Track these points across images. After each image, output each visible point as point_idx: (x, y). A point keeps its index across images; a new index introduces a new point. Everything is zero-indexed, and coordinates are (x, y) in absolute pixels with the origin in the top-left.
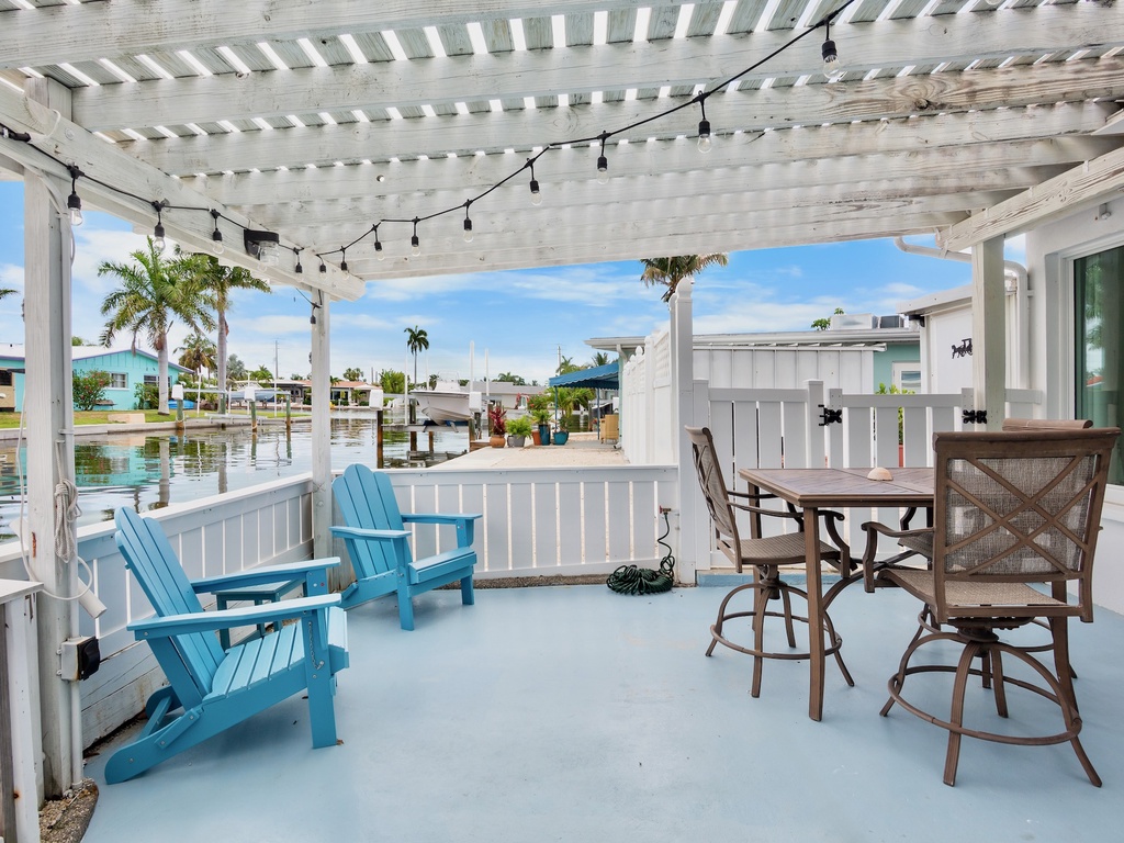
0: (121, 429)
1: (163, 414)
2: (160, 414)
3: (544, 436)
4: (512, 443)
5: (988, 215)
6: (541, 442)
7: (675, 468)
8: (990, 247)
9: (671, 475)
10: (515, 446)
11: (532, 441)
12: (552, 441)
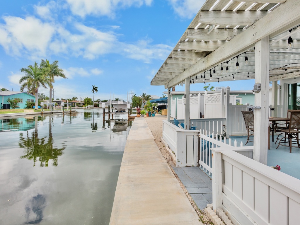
0: (29, 114)
1: (37, 110)
2: (36, 110)
3: (150, 115)
4: (141, 116)
5: (276, 77)
6: (149, 116)
7: (225, 119)
8: (276, 82)
9: (225, 120)
10: (142, 117)
11: (146, 116)
12: (152, 115)
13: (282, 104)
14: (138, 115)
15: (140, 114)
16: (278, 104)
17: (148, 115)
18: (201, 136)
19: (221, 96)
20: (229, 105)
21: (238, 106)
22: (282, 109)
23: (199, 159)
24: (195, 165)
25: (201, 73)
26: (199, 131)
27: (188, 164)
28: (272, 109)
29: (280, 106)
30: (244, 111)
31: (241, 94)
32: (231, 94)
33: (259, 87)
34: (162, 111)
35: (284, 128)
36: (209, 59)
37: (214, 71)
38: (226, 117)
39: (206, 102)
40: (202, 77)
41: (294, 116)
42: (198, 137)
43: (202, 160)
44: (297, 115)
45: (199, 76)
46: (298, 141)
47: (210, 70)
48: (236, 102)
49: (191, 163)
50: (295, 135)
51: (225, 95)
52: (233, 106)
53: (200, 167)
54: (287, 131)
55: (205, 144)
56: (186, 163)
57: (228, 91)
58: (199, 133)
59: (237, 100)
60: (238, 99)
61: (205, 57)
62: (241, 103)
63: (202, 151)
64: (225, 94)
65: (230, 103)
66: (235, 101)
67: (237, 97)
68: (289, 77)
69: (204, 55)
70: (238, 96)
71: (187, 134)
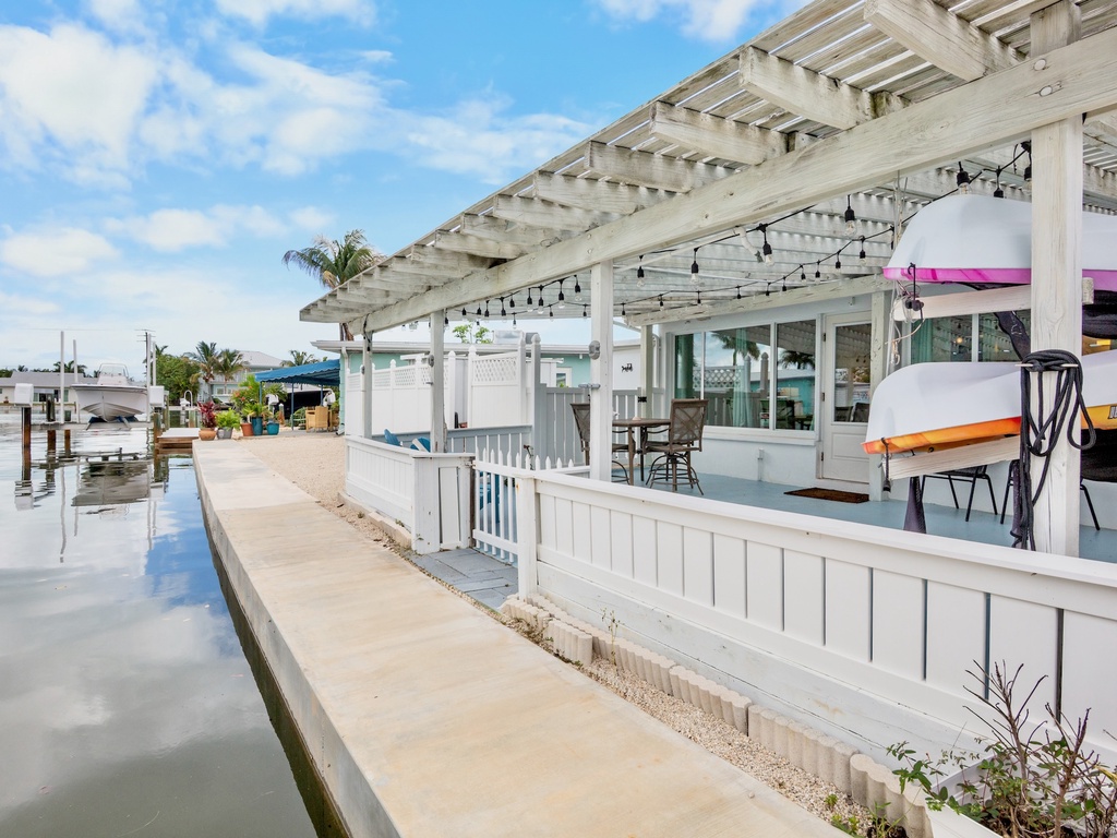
3: (257, 428)
4: (221, 435)
5: (649, 315)
6: (253, 434)
7: (531, 427)
8: (649, 328)
9: (528, 430)
10: (224, 438)
11: (241, 433)
12: (265, 431)
13: (664, 386)
14: (208, 432)
15: (216, 429)
16: (655, 385)
17: (247, 429)
18: (479, 466)
19: (518, 361)
20: (539, 387)
21: (562, 391)
22: (663, 398)
23: (473, 527)
24: (464, 543)
25: (477, 303)
26: (471, 455)
27: (444, 546)
28: (643, 400)
29: (658, 392)
30: (578, 403)
31: (571, 357)
32: (544, 355)
33: (598, 349)
34: (307, 415)
35: (666, 444)
36: (501, 275)
37: (512, 304)
38: (531, 422)
39: (471, 379)
40: (479, 312)
41: (678, 412)
42: (469, 471)
43: (482, 529)
44: (686, 410)
45: (472, 309)
46: (689, 473)
47: (502, 299)
48: (558, 382)
49: (452, 541)
50: (681, 456)
51: (527, 359)
52: (550, 392)
53: (478, 546)
54: (667, 448)
55: (489, 489)
56: (441, 542)
57: (537, 347)
58: (472, 459)
59: (558, 375)
60: (561, 371)
61: (491, 267)
62: (569, 384)
63: (481, 507)
64: (529, 355)
65: (542, 382)
66: (555, 379)
67: (559, 366)
68: (675, 319)
69: (489, 263)
70: (560, 361)
71: (442, 464)
